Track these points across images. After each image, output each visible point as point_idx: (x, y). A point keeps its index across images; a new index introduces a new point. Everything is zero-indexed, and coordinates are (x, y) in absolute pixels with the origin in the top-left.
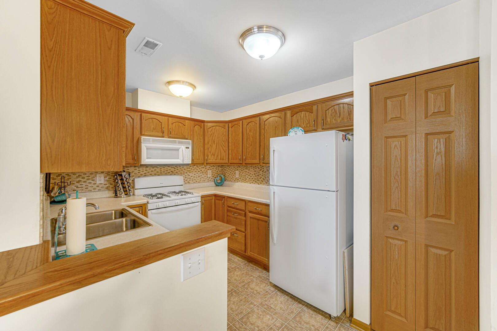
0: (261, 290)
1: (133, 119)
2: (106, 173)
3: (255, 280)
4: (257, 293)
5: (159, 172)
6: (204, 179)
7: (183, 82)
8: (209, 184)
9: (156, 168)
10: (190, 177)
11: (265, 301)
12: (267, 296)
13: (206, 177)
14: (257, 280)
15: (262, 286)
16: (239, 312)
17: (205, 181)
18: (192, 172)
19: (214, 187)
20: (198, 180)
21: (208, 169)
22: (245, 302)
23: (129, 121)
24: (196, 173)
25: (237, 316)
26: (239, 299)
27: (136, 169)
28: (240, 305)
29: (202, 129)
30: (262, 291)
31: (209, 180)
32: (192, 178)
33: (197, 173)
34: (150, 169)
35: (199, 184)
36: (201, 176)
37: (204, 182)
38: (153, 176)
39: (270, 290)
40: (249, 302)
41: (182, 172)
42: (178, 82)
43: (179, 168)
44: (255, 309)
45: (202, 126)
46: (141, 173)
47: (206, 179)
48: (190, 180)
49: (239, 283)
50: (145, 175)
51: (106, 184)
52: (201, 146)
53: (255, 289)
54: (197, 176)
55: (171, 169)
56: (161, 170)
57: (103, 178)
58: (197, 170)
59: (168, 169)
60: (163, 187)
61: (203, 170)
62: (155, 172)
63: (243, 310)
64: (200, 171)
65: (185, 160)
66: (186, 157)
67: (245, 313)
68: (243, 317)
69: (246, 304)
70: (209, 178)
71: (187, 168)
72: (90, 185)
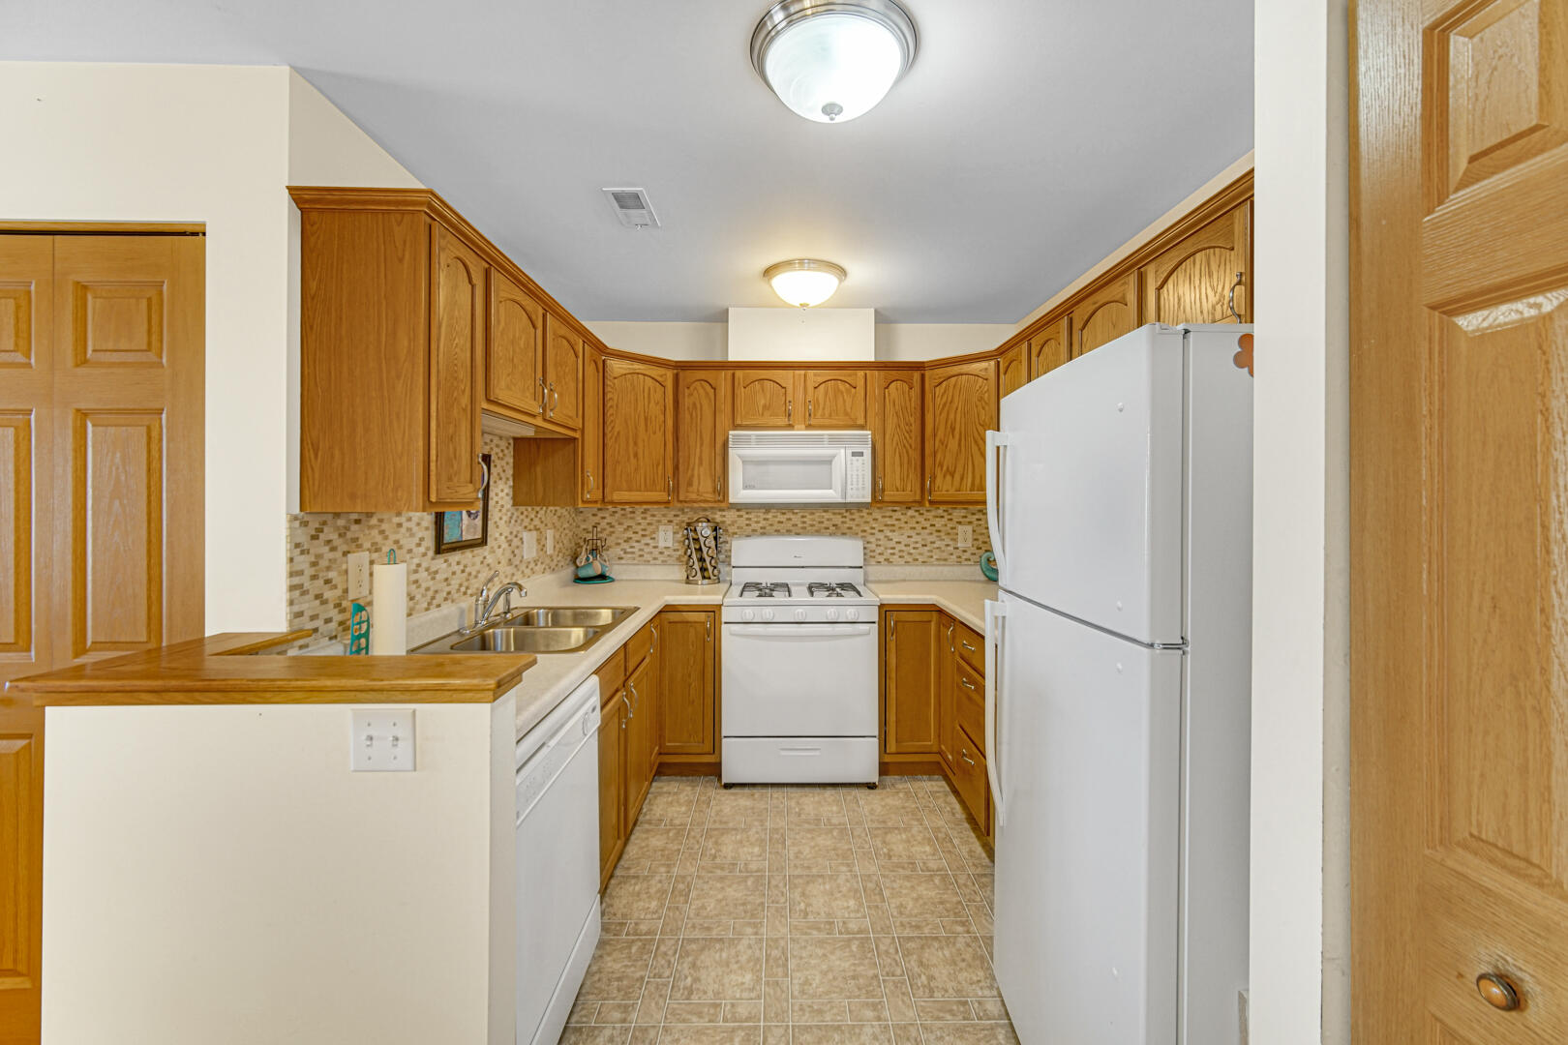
0: (950, 985)
1: (715, 389)
2: (677, 524)
3: (961, 942)
4: (924, 986)
5: (800, 525)
6: (945, 555)
7: (801, 261)
8: (958, 571)
9: (789, 515)
10: (892, 544)
11: (925, 1028)
12: (949, 1017)
13: (951, 548)
14: (968, 945)
15: (963, 976)
16: (815, 1007)
17: (945, 560)
18: (900, 528)
19: (980, 585)
20: (920, 554)
21: (959, 523)
22: (859, 989)
23: (707, 394)
24: (912, 533)
25: (801, 1013)
26: (853, 968)
27: (741, 516)
28: (837, 990)
29: (916, 392)
30: (946, 991)
31: (964, 557)
32: (899, 547)
33: (918, 534)
34: (776, 517)
35: (924, 569)
36: (932, 543)
37: (942, 563)
38: (783, 535)
39: (979, 1003)
40: (873, 997)
41: (865, 528)
42: (788, 264)
43: (856, 516)
44: (868, 1030)
45: (915, 384)
46: (754, 526)
47: (952, 554)
48: (893, 554)
49: (901, 922)
50: (762, 531)
51: (678, 550)
52: (911, 446)
53: (934, 971)
54: (917, 542)
55: (832, 517)
56: (805, 519)
57: (670, 534)
58: (917, 522)
59: (823, 517)
60: (803, 567)
61: (939, 523)
62: (789, 525)
63: (832, 1007)
64: (928, 526)
65: (849, 492)
66: (855, 483)
67: (828, 1018)
68: (810, 1027)
69: (858, 997)
70: (965, 551)
71: (884, 517)
72: (647, 550)
